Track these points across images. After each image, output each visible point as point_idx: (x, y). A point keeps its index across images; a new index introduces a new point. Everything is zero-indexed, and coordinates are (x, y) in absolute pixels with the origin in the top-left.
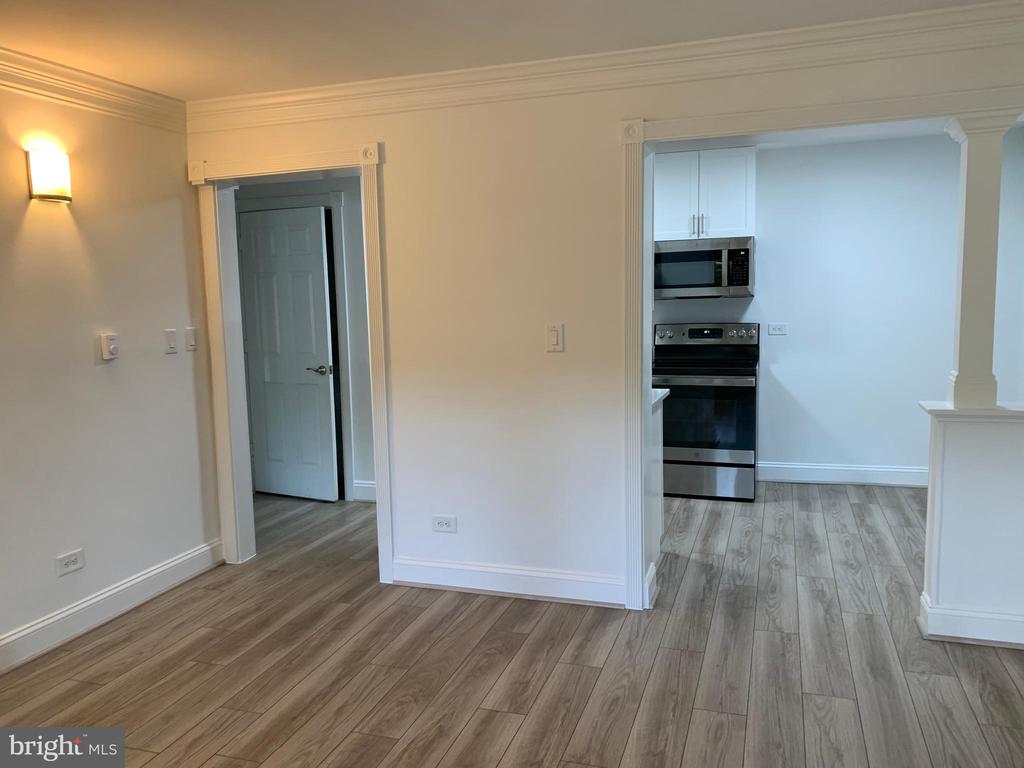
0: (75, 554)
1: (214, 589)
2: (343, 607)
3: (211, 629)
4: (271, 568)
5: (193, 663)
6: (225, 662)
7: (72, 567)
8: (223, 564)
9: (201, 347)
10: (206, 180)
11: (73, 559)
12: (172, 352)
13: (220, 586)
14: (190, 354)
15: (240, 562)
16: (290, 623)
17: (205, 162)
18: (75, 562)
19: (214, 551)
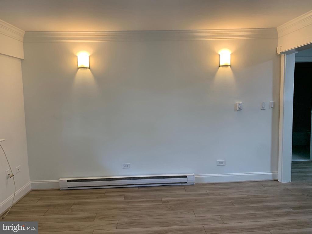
0: (222, 161)
1: (264, 186)
2: (291, 210)
3: (246, 196)
4: (288, 188)
5: (231, 202)
6: (237, 206)
7: (221, 164)
8: (277, 181)
9: (276, 108)
10: (281, 52)
11: (222, 162)
12: (263, 109)
13: (265, 186)
14: (271, 111)
15: (282, 182)
16: (266, 206)
17: (281, 46)
18: (222, 163)
19: (273, 175)
